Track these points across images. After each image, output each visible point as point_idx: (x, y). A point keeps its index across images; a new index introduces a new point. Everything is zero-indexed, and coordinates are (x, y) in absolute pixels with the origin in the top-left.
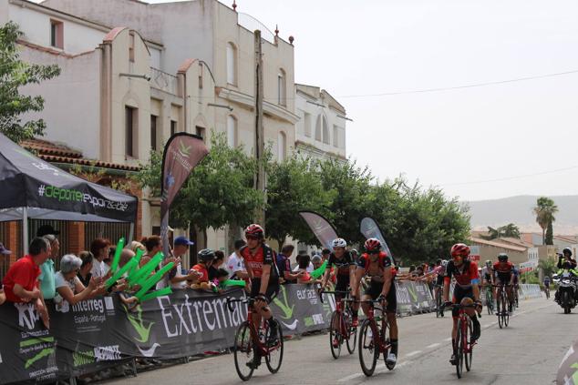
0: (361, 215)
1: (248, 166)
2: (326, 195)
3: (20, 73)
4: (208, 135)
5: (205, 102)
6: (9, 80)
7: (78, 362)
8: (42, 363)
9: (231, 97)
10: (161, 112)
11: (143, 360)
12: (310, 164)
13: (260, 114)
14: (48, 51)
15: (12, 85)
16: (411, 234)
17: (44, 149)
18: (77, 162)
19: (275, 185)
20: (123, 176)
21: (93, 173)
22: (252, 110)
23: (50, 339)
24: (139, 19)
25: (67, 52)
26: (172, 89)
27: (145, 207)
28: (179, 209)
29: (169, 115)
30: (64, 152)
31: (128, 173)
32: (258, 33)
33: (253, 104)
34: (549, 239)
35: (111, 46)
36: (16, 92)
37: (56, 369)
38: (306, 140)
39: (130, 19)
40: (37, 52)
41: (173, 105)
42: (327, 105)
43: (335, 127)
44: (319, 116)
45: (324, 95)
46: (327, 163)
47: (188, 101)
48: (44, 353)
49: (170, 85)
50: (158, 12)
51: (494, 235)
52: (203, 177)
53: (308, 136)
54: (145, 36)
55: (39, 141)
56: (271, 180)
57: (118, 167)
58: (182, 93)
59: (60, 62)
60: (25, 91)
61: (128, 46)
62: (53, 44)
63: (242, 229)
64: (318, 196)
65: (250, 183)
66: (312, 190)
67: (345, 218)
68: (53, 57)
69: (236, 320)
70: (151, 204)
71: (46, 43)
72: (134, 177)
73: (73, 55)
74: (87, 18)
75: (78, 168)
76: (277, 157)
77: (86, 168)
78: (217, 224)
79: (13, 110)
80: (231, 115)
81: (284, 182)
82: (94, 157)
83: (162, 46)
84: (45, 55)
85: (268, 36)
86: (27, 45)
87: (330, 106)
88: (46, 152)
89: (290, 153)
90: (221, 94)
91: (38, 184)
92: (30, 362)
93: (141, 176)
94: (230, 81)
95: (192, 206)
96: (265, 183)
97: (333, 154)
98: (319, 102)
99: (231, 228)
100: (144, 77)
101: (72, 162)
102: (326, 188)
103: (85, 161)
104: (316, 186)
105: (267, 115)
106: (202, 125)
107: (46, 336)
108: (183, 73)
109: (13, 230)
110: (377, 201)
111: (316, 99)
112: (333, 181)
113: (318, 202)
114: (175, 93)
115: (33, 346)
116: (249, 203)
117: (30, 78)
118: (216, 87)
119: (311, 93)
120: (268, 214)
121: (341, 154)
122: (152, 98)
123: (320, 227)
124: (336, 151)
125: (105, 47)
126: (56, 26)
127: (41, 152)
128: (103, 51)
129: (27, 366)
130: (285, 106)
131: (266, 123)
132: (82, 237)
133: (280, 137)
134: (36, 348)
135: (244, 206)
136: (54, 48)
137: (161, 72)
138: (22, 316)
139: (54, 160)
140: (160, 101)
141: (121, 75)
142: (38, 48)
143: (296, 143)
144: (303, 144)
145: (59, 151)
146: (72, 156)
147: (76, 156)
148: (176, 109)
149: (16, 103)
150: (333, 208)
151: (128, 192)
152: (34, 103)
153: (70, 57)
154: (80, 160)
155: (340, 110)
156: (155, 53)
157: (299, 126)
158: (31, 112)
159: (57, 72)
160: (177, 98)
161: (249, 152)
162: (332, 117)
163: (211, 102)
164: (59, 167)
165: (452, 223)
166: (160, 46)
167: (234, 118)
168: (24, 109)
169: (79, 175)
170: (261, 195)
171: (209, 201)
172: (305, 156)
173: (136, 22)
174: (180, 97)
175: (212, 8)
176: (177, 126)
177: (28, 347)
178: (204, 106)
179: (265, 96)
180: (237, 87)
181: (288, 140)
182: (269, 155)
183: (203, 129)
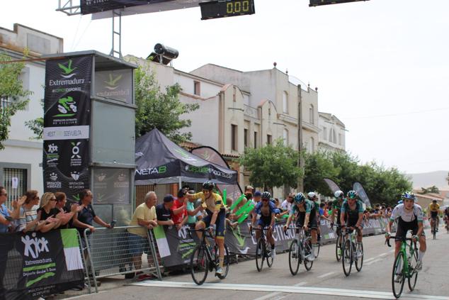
0: (354, 181)
1: (294, 156)
2: (335, 170)
3: (179, 108)
4: (274, 138)
5: (272, 122)
6: (174, 112)
8: (191, 256)
9: (285, 120)
10: (249, 127)
11: (241, 256)
12: (327, 154)
13: (300, 128)
14: (193, 97)
15: (176, 115)
16: (381, 191)
17: (191, 146)
19: (308, 165)
20: (230, 160)
22: (296, 126)
23: (194, 244)
24: (238, 80)
25: (202, 98)
26: (255, 115)
27: (241, 177)
28: (259, 177)
29: (253, 129)
31: (233, 159)
32: (299, 86)
33: (296, 123)
35: (224, 93)
36: (177, 118)
38: (325, 142)
39: (234, 80)
40: (187, 98)
41: (256, 124)
42: (335, 123)
43: (340, 135)
44: (331, 129)
45: (334, 118)
46: (336, 154)
47: (263, 121)
48: (191, 251)
49: (254, 113)
50: (248, 76)
51: (425, 192)
52: (272, 160)
53: (325, 139)
54: (241, 89)
55: (188, 143)
56: (306, 162)
57: (228, 156)
58: (260, 117)
59: (199, 102)
60: (182, 117)
61: (233, 93)
62: (195, 93)
63: (291, 188)
64: (331, 170)
65: (295, 164)
66: (328, 168)
67: (345, 183)
68: (195, 100)
70: (244, 175)
71: (190, 90)
72: (236, 161)
73: (205, 98)
74: (212, 79)
76: (310, 150)
78: (278, 185)
79: (176, 128)
81: (313, 164)
83: (250, 93)
84: (191, 99)
85: (304, 88)
86: (182, 94)
87: (337, 124)
89: (316, 148)
90: (280, 118)
91: (185, 164)
92: (184, 255)
93: (239, 160)
94: (285, 111)
95: (265, 177)
96: (303, 164)
97: (339, 149)
98: (331, 121)
99: (285, 187)
100: (240, 109)
102: (336, 166)
104: (331, 166)
105: (304, 128)
106: (270, 134)
107: (192, 242)
108: (260, 107)
109: (175, 188)
110: (363, 173)
111: (329, 120)
112: (339, 163)
113: (331, 174)
114: (257, 118)
116: (296, 174)
117: (185, 110)
118: (278, 115)
119: (326, 116)
120: (305, 180)
121: (343, 149)
122: (245, 120)
124: (340, 147)
125: (221, 94)
126: (196, 84)
128: (220, 96)
129: (183, 257)
130: (313, 124)
133: (311, 140)
134: (187, 248)
135: (293, 176)
136: (195, 95)
137: (249, 107)
138: (180, 232)
140: (248, 122)
142: (187, 95)
143: (319, 143)
144: (323, 143)
148: (257, 126)
149: (177, 124)
150: (339, 177)
151: (233, 169)
152: (187, 123)
153: (203, 100)
155: (342, 126)
156: (246, 97)
157: (321, 134)
158: (186, 127)
159: (198, 107)
160: (257, 120)
161: (295, 148)
162: (338, 129)
163: (275, 122)
165: (403, 185)
166: (248, 94)
167: (286, 129)
168: (181, 127)
170: (301, 170)
171: (274, 173)
172: (324, 150)
173: (236, 81)
174: (259, 119)
175: (275, 73)
176: (258, 135)
177: (183, 248)
178: (271, 124)
179: (303, 119)
180: (288, 114)
181: (315, 141)
182: (305, 149)
183: (271, 136)
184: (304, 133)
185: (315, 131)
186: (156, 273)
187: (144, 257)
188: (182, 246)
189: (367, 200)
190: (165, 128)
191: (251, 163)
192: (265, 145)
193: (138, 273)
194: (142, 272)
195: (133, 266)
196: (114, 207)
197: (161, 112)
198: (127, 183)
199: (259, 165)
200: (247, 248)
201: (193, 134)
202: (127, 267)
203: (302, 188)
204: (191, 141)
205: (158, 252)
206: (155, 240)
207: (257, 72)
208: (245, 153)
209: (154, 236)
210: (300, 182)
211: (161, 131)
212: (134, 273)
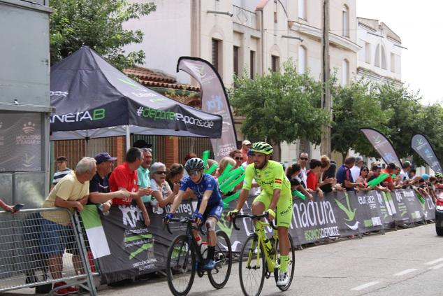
0: (414, 131)
1: (316, 89)
2: (384, 113)
3: (123, 10)
4: (283, 61)
5: (280, 34)
6: (114, 17)
8: (143, 256)
9: (301, 30)
10: (242, 44)
12: (371, 88)
13: (326, 44)
15: (117, 21)
17: (145, 75)
18: (172, 87)
19: (340, 105)
21: (185, 96)
22: (319, 40)
23: (149, 236)
26: (251, 23)
28: (258, 126)
29: (248, 46)
30: (161, 78)
33: (320, 35)
36: (120, 27)
37: (155, 260)
38: (367, 67)
41: (252, 37)
42: (385, 36)
43: (392, 54)
44: (378, 45)
45: (382, 27)
46: (385, 87)
47: (265, 33)
48: (145, 247)
49: (250, 20)
52: (279, 98)
53: (368, 63)
55: (141, 69)
56: (336, 101)
58: (260, 27)
60: (127, 26)
63: (311, 143)
64: (376, 114)
65: (318, 104)
66: (372, 110)
67: (400, 134)
69: (305, 222)
75: (173, 91)
76: (342, 81)
77: (179, 91)
78: (290, 139)
79: (118, 43)
80: (302, 46)
81: (348, 103)
82: (185, 83)
87: (388, 37)
88: (146, 79)
89: (351, 76)
90: (293, 28)
91: (137, 106)
92: (133, 254)
94: (301, 16)
95: (268, 125)
96: (331, 103)
97: (390, 79)
98: (378, 33)
99: (301, 142)
100: (228, 14)
101: (167, 86)
102: (384, 107)
103: (179, 85)
104: (376, 107)
105: (333, 45)
106: (276, 54)
107: (146, 233)
108: (260, 10)
110: (429, 119)
111: (374, 30)
112: (390, 102)
113: (377, 120)
114: (254, 27)
115: (135, 241)
116: (317, 120)
117: (131, 14)
118: (288, 22)
119: (371, 25)
120: (333, 131)
121: (397, 78)
122: (235, 32)
123: (379, 142)
124: (393, 76)
127: (142, 78)
129: (131, 258)
130: (349, 37)
133: (344, 64)
134: (138, 243)
135: (312, 125)
137: (242, 9)
138: (125, 217)
139: (153, 85)
140: (241, 34)
141: (208, 12)
143: (358, 69)
144: (363, 69)
145: (157, 77)
146: (167, 81)
147: (171, 81)
148: (255, 41)
149: (119, 37)
150: (390, 125)
152: (135, 36)
154: (174, 85)
155: (396, 39)
157: (361, 54)
158: (133, 44)
159: (154, 9)
160: (255, 31)
161: (316, 76)
162: (389, 46)
163: (284, 35)
164: (156, 91)
167: (303, 46)
168: (127, 42)
169: (173, 98)
170: (328, 113)
171: (283, 119)
172: (365, 81)
174: (258, 30)
176: (256, 56)
177: (130, 242)
178: (279, 38)
179: (331, 28)
180: (306, 21)
181: (350, 66)
182: (334, 79)
183: (278, 57)
184: (332, 52)
185: (351, 48)
186: (85, 284)
187: (67, 258)
188: (131, 239)
189: (436, 163)
190: (100, 45)
191: (245, 102)
192: (268, 73)
193: (57, 285)
194: (63, 283)
195: (49, 273)
196: (16, 177)
197: (91, 18)
198: (38, 137)
199: (258, 105)
200: (236, 242)
201: (146, 53)
202: (39, 274)
203: (329, 144)
204: (144, 66)
205: (89, 249)
206: (84, 231)
208: (236, 86)
209: (82, 224)
210: (326, 133)
211: (94, 50)
212: (51, 285)
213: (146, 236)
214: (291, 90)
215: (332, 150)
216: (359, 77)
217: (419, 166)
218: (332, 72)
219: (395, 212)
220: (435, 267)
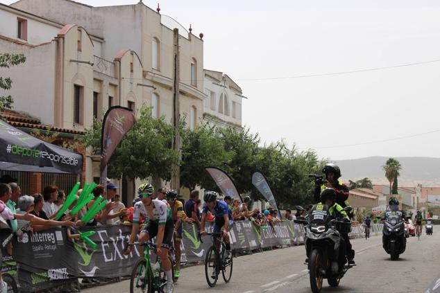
0: (252, 170)
1: (167, 132)
4: (138, 106)
5: (135, 82)
7: (35, 281)
9: (155, 79)
10: (101, 90)
12: (214, 130)
13: (177, 92)
14: (16, 42)
16: (290, 184)
17: (11, 117)
18: (37, 127)
19: (188, 146)
20: (72, 138)
21: (49, 135)
22: (171, 89)
23: (14, 263)
24: (85, 19)
25: (30, 43)
26: (110, 72)
27: (88, 162)
28: (115, 164)
29: (107, 92)
30: (27, 119)
31: (75, 137)
32: (176, 31)
33: (171, 84)
34: (394, 190)
35: (64, 38)
38: (212, 113)
39: (79, 19)
40: (6, 43)
41: (111, 84)
42: (228, 87)
43: (234, 102)
44: (222, 94)
45: (226, 78)
46: (227, 131)
47: (122, 81)
49: (108, 69)
50: (100, 14)
51: (354, 186)
52: (134, 139)
53: (213, 109)
54: (89, 32)
55: (7, 111)
56: (185, 142)
57: (68, 131)
58: (118, 75)
59: (25, 50)
61: (77, 39)
62: (19, 37)
63: (162, 179)
64: (220, 155)
65: (169, 146)
66: (216, 151)
67: (241, 172)
68: (19, 47)
70: (93, 160)
71: (14, 35)
72: (80, 139)
73: (35, 44)
74: (45, 17)
75: (38, 131)
76: (190, 125)
77: (43, 132)
78: (143, 176)
81: (195, 144)
82: (49, 124)
83: (102, 39)
84: (13, 45)
85: (183, 33)
87: (230, 87)
88: (13, 119)
89: (198, 121)
90: (147, 77)
91: (6, 143)
93: (85, 138)
94: (154, 66)
95: (124, 163)
96: (180, 144)
97: (232, 124)
98: (222, 83)
99: (153, 179)
101: (32, 127)
102: (227, 149)
103: (43, 126)
104: (220, 148)
105: (182, 93)
106: (132, 100)
107: (11, 261)
108: (118, 60)
110: (265, 159)
111: (219, 81)
112: (232, 144)
113: (220, 160)
114: (112, 75)
116: (168, 160)
117: (2, 64)
118: (143, 71)
119: (216, 77)
120: (182, 168)
121: (238, 124)
122: (94, 79)
123: (222, 179)
124: (234, 121)
125: (59, 39)
126: (21, 23)
127: (9, 119)
128: (58, 42)
130: (196, 86)
131: (181, 99)
132: (39, 184)
133: (192, 110)
134: (4, 270)
135: (164, 163)
136: (19, 40)
137: (101, 59)
139: (19, 125)
140: (100, 81)
141: (71, 61)
142: (8, 40)
143: (204, 115)
144: (209, 115)
145: (23, 118)
146: (32, 122)
147: (36, 122)
148: (113, 88)
150: (232, 165)
151: (75, 151)
152: (5, 83)
153: (32, 47)
154: (39, 126)
155: (238, 90)
156: (97, 45)
157: (206, 102)
159: (23, 60)
160: (114, 79)
161: (168, 121)
162: (231, 95)
163: (139, 83)
164: (23, 130)
166: (101, 40)
167: (156, 94)
169: (38, 137)
170: (177, 154)
171: (137, 157)
172: (212, 125)
173: (83, 21)
174: (116, 78)
175: (141, 11)
176: (114, 101)
178: (134, 85)
179: (181, 78)
180: (159, 71)
181: (198, 112)
182: (184, 123)
183: (134, 103)
184: (182, 100)
185: (199, 96)
189: (272, 198)
200: (95, 268)
201: (14, 98)
203: (178, 180)
204: (12, 109)
207: (114, 7)
208: (95, 127)
210: (175, 170)
213: (11, 264)
214: (145, 132)
215: (180, 187)
216: (205, 122)
217: (256, 200)
218: (181, 117)
219: (235, 241)
220: (270, 289)
